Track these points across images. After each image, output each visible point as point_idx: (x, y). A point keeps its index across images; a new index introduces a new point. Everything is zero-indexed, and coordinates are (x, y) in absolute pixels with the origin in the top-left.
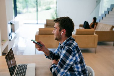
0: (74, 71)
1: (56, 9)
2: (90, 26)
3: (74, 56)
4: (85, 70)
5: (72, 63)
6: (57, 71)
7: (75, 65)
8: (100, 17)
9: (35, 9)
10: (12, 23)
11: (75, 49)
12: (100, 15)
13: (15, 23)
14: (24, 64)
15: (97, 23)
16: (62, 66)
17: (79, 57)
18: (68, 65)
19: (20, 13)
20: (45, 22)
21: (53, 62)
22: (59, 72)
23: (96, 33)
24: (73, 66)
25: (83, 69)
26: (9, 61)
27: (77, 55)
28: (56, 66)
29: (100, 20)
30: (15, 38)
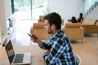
0: (64, 58)
1: (47, 6)
2: (77, 21)
3: (64, 46)
4: (73, 57)
5: (62, 52)
6: (50, 58)
7: (65, 54)
8: (85, 13)
9: (30, 7)
10: (10, 19)
11: (65, 40)
12: (85, 11)
13: (12, 19)
14: (21, 53)
15: (83, 18)
16: (54, 55)
17: (69, 47)
18: (59, 53)
19: (16, 11)
20: (38, 18)
21: (45, 51)
22: (51, 60)
23: (82, 27)
24: (63, 55)
25: (72, 57)
26: (8, 51)
27: (67, 45)
28: (49, 55)
29: (85, 15)
30: (13, 31)
